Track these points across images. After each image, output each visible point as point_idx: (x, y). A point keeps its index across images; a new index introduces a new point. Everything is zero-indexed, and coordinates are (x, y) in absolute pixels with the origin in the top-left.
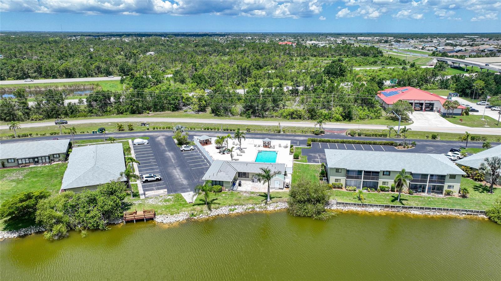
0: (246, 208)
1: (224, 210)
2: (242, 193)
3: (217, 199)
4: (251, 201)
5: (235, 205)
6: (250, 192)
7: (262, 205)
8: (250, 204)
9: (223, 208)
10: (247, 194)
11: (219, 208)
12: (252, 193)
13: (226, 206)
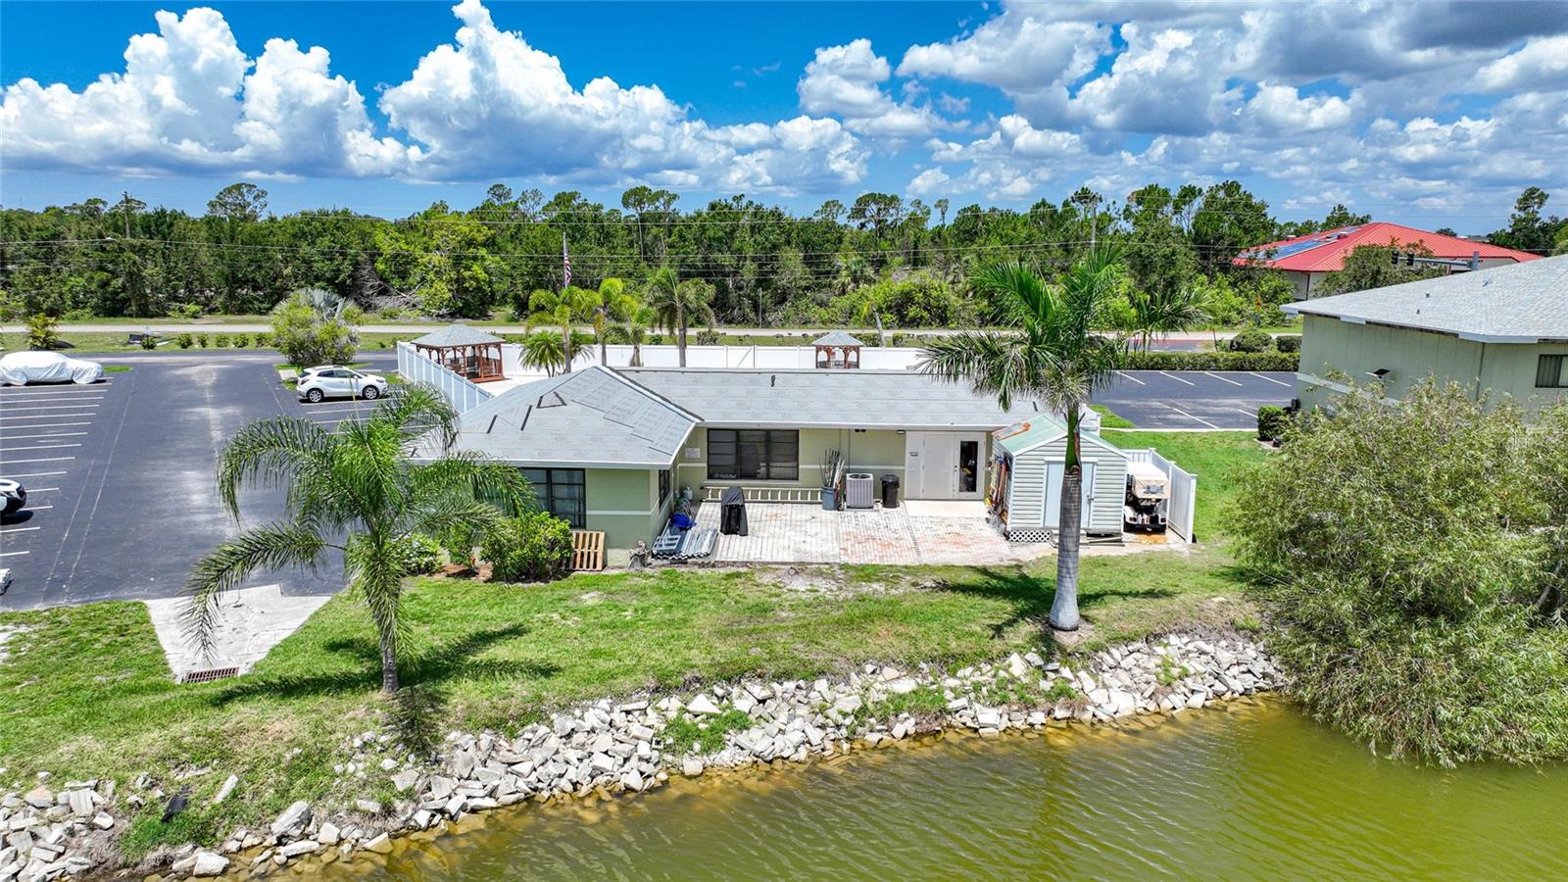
0: (849, 702)
1: (604, 741)
2: (767, 579)
3: (516, 631)
4: (883, 638)
5: (732, 675)
6: (844, 567)
7: (1017, 665)
8: (886, 661)
9: (592, 718)
10: (822, 585)
11: (541, 717)
12: (867, 573)
13: (620, 696)
